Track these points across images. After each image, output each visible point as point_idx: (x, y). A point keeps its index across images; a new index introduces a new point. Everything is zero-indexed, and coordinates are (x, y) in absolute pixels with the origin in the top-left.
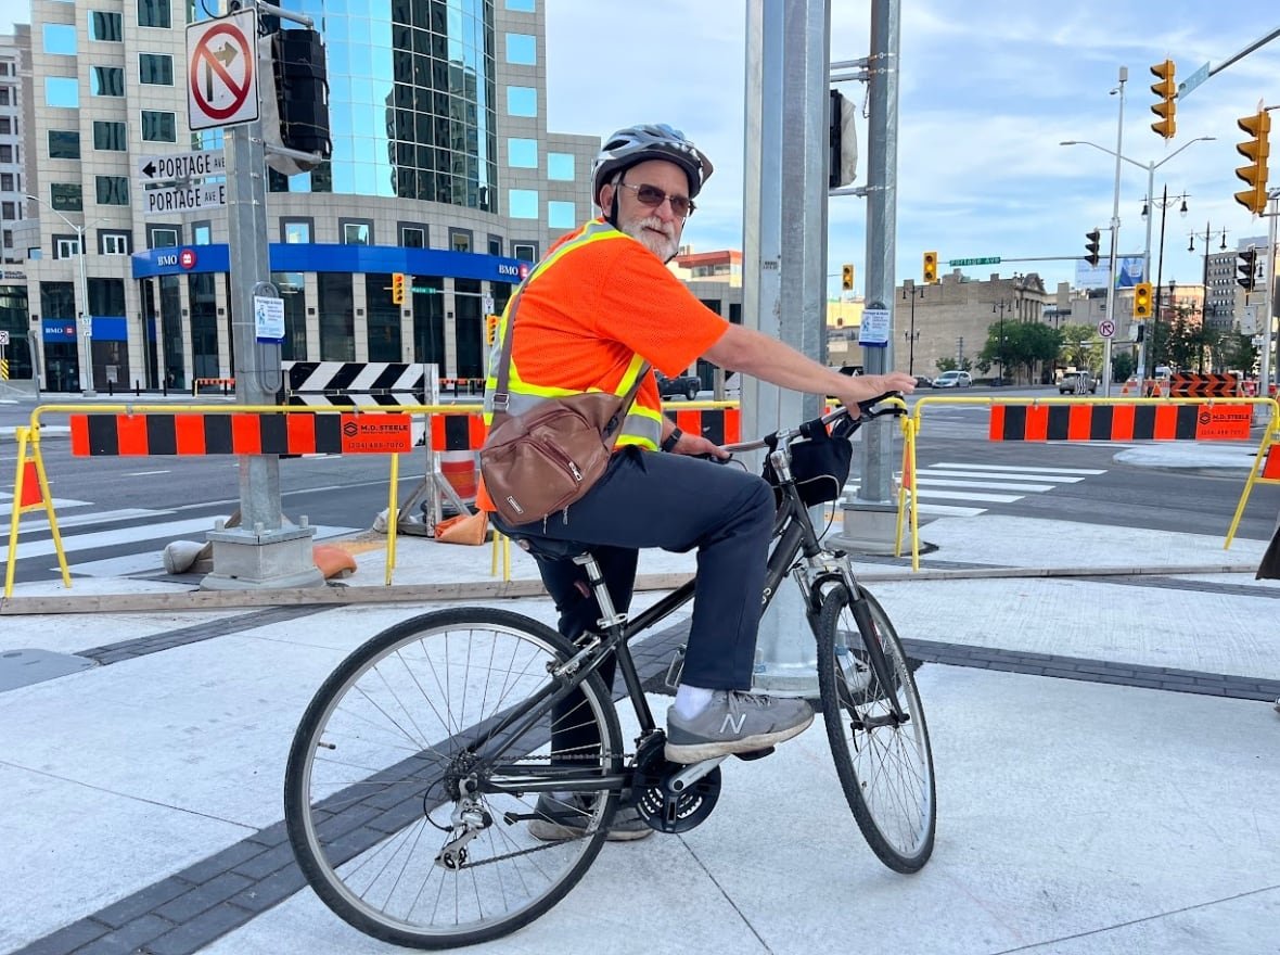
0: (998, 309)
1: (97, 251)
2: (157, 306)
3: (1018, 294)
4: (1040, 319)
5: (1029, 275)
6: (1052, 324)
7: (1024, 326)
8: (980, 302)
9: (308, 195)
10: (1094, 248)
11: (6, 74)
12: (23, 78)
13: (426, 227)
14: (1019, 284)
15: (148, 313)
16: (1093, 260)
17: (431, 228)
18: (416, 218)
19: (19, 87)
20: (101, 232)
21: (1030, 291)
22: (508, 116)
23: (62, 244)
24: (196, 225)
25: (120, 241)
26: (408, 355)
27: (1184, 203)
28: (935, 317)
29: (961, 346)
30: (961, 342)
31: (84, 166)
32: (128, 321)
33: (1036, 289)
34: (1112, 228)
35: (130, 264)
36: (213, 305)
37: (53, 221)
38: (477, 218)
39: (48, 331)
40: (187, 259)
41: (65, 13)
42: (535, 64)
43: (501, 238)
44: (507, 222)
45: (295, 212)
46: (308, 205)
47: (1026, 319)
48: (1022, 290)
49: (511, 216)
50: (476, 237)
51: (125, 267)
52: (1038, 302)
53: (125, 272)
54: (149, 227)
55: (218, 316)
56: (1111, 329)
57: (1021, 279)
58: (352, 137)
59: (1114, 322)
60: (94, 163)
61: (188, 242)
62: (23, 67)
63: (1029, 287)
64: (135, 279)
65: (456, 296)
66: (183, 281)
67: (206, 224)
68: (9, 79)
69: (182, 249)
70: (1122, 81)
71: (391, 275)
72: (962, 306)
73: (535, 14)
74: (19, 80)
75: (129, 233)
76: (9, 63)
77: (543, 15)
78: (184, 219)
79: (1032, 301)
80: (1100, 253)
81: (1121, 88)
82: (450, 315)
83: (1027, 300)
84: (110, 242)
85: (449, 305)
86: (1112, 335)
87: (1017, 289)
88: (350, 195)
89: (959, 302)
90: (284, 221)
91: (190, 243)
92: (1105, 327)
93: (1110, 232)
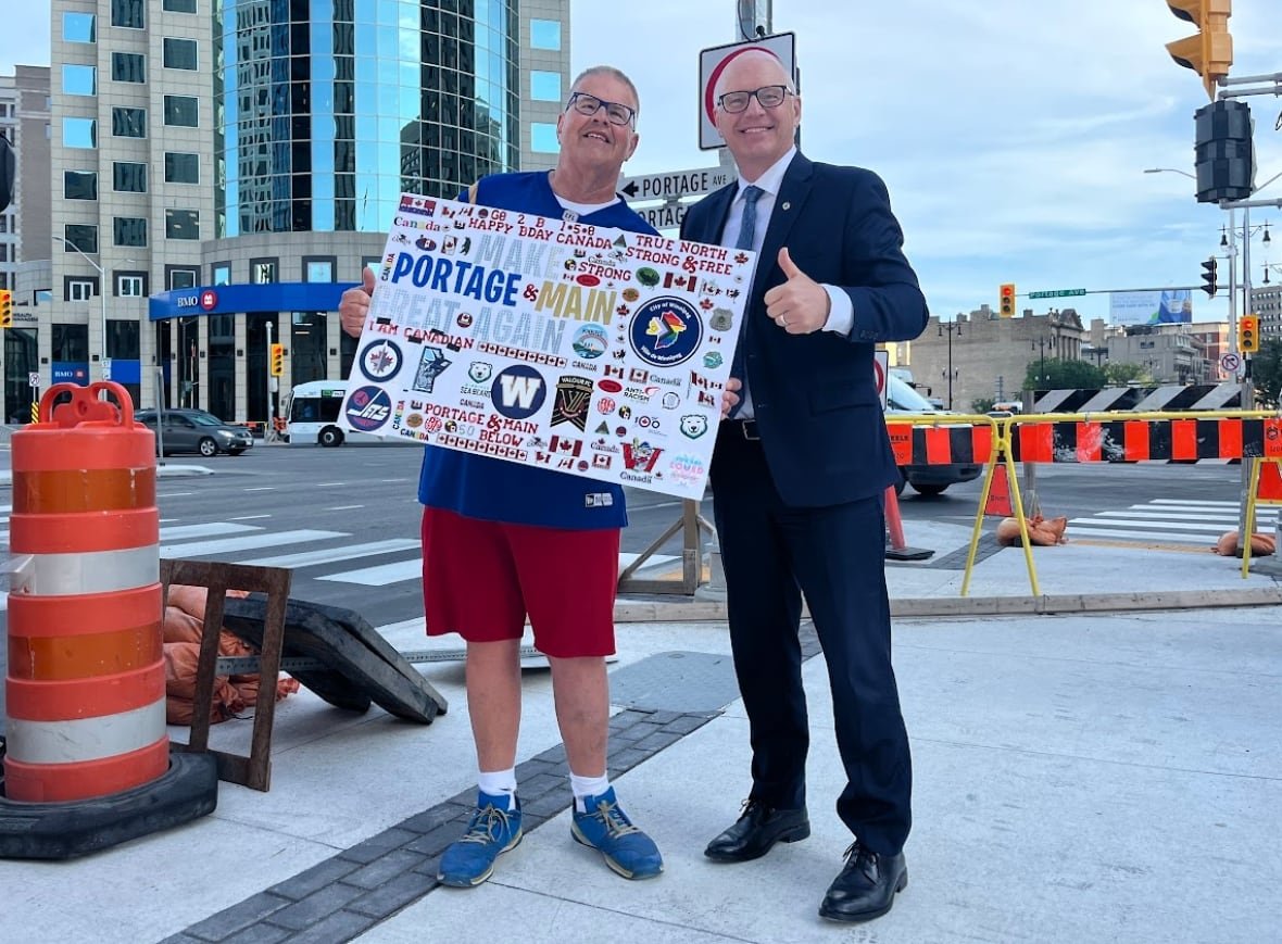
1: (112, 294)
2: (174, 348)
3: (1054, 331)
4: (1080, 357)
5: (1066, 312)
6: (1093, 361)
7: (1064, 364)
8: (1013, 340)
9: (330, 234)
10: (1211, 277)
11: (5, 116)
12: (23, 120)
14: (1055, 321)
15: (163, 356)
16: (1210, 289)
19: (18, 128)
20: (116, 274)
21: (1067, 328)
22: (531, 153)
23: (74, 286)
24: (215, 266)
25: (136, 282)
27: (1267, 233)
28: (964, 356)
29: (1001, 386)
30: (1001, 381)
31: (101, 207)
32: (142, 364)
33: (1074, 325)
34: (1229, 256)
35: (147, 306)
36: (231, 346)
37: (65, 262)
39: (57, 374)
40: (209, 300)
41: (85, 55)
42: (559, 100)
45: (319, 251)
46: (332, 243)
47: (1063, 357)
48: (1059, 327)
51: (141, 309)
52: (1075, 339)
53: (142, 315)
54: (168, 268)
55: (237, 358)
56: (1234, 362)
57: (1056, 315)
58: (378, 175)
60: (113, 204)
61: (207, 283)
62: (22, 109)
63: (1066, 324)
64: (151, 321)
66: (203, 322)
67: (227, 264)
68: (8, 120)
69: (203, 291)
72: (994, 344)
73: (560, 52)
74: (18, 121)
75: (145, 275)
76: (9, 104)
77: (569, 52)
78: (203, 259)
79: (1070, 338)
80: (1217, 283)
83: (1064, 337)
84: (126, 284)
87: (1053, 325)
88: (374, 234)
89: (990, 340)
90: (306, 260)
91: (208, 284)
92: (1228, 360)
93: (1228, 260)
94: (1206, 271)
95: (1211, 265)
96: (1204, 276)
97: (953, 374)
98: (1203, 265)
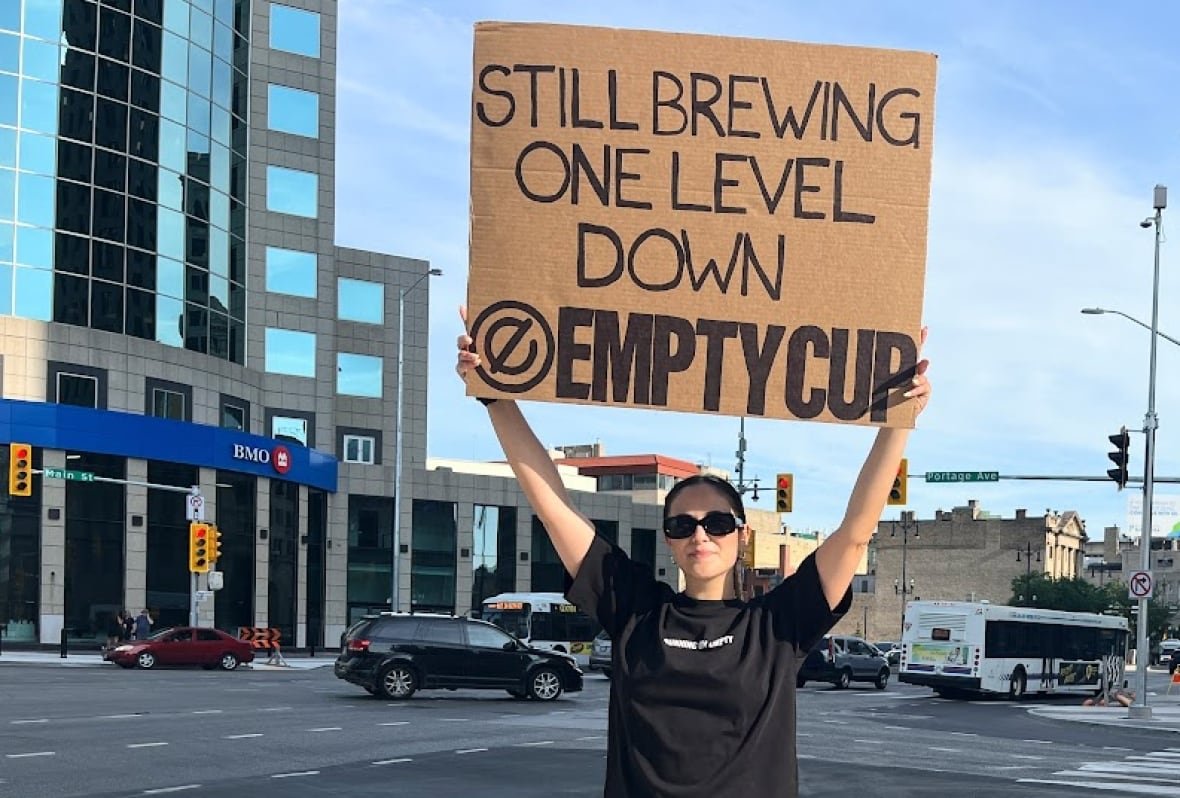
0: (1024, 559)
3: (1051, 538)
4: (1081, 575)
7: (1058, 581)
8: (1000, 547)
10: (1121, 458)
13: (102, 374)
14: (1053, 525)
16: (1119, 477)
17: (112, 377)
18: (85, 358)
21: (1068, 535)
22: (267, 212)
26: (52, 583)
28: (943, 566)
33: (1076, 533)
34: (1146, 430)
38: (202, 367)
42: (315, 135)
43: (247, 404)
44: (260, 377)
48: (1057, 534)
49: (267, 370)
50: (198, 397)
56: (1146, 585)
57: (1055, 518)
59: (1150, 574)
63: (1066, 530)
65: (150, 490)
70: (1159, 209)
71: (9, 446)
72: (978, 552)
73: (319, 61)
77: (333, 64)
80: (1129, 468)
81: (1159, 216)
82: (137, 521)
83: (1063, 547)
85: (136, 504)
86: (1150, 595)
87: (1050, 531)
89: (974, 547)
92: (1138, 581)
93: (1145, 435)
94: (1115, 449)
95: (1122, 440)
96: (1112, 456)
97: (908, 588)
98: (1113, 439)
